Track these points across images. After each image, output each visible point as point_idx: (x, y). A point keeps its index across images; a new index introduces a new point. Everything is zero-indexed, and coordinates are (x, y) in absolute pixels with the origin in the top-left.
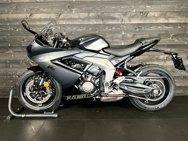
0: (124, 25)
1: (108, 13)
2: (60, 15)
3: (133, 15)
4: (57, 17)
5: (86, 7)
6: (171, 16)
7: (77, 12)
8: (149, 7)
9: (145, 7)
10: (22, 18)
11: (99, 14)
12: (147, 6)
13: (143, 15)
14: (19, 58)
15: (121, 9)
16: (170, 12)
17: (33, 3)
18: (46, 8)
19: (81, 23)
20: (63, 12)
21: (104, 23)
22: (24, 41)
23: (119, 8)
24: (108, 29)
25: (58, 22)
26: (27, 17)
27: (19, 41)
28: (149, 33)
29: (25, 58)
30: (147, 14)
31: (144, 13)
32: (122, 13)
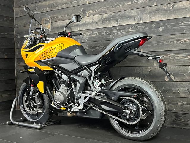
0: (142, 25)
1: (124, 12)
3: (154, 10)
7: (90, 15)
11: (113, 14)
13: (167, 9)
15: (138, 4)
18: (63, 15)
21: (119, 25)
23: (136, 3)
25: (73, 29)
28: (177, 33)
30: (173, 5)
31: (168, 5)
32: (140, 9)
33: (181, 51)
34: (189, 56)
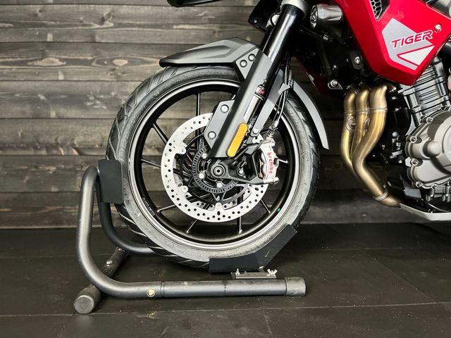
14: (84, 84)
22: (104, 26)
27: (85, 22)
29: (106, 84)
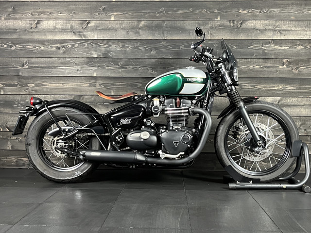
1: (173, 22)
2: (88, 23)
3: (216, 25)
4: (84, 26)
5: (133, 10)
6: (284, 28)
7: (117, 19)
8: (245, 12)
9: (238, 12)
10: (23, 28)
11: (156, 23)
12: (240, 11)
13: (233, 26)
15: (196, 14)
16: (283, 22)
17: (43, 3)
18: (65, 11)
19: (124, 37)
20: (94, 17)
21: (166, 39)
23: (192, 13)
24: (171, 49)
25: (84, 35)
26: (32, 26)
28: (245, 57)
30: (241, 24)
31: (235, 21)
32: (197, 21)
33: (250, 79)
34: (258, 86)
